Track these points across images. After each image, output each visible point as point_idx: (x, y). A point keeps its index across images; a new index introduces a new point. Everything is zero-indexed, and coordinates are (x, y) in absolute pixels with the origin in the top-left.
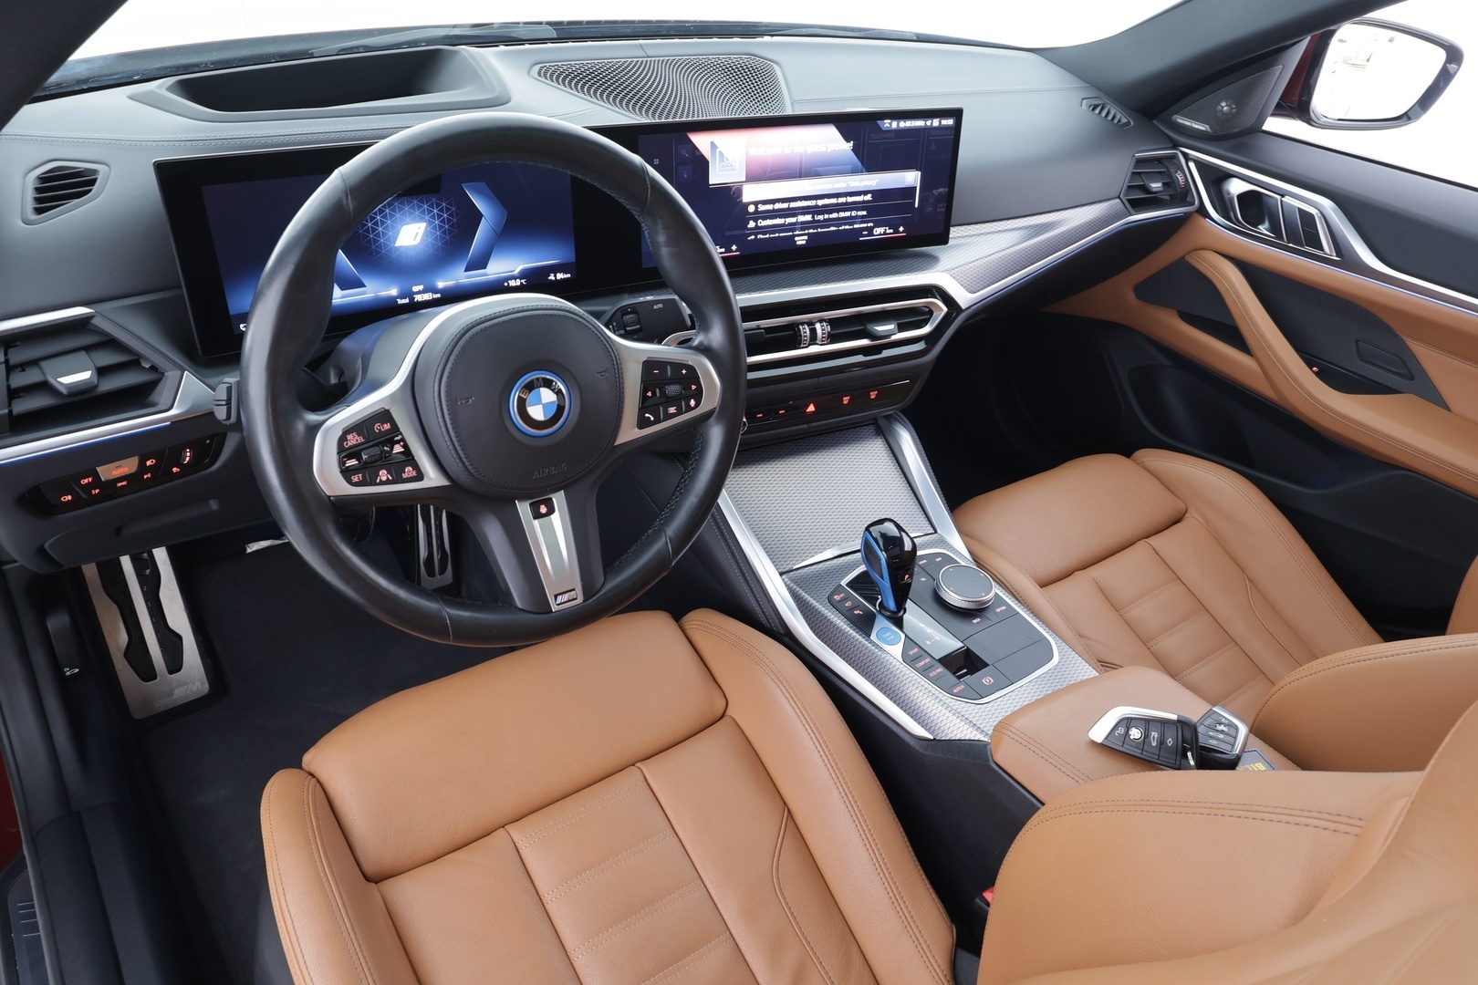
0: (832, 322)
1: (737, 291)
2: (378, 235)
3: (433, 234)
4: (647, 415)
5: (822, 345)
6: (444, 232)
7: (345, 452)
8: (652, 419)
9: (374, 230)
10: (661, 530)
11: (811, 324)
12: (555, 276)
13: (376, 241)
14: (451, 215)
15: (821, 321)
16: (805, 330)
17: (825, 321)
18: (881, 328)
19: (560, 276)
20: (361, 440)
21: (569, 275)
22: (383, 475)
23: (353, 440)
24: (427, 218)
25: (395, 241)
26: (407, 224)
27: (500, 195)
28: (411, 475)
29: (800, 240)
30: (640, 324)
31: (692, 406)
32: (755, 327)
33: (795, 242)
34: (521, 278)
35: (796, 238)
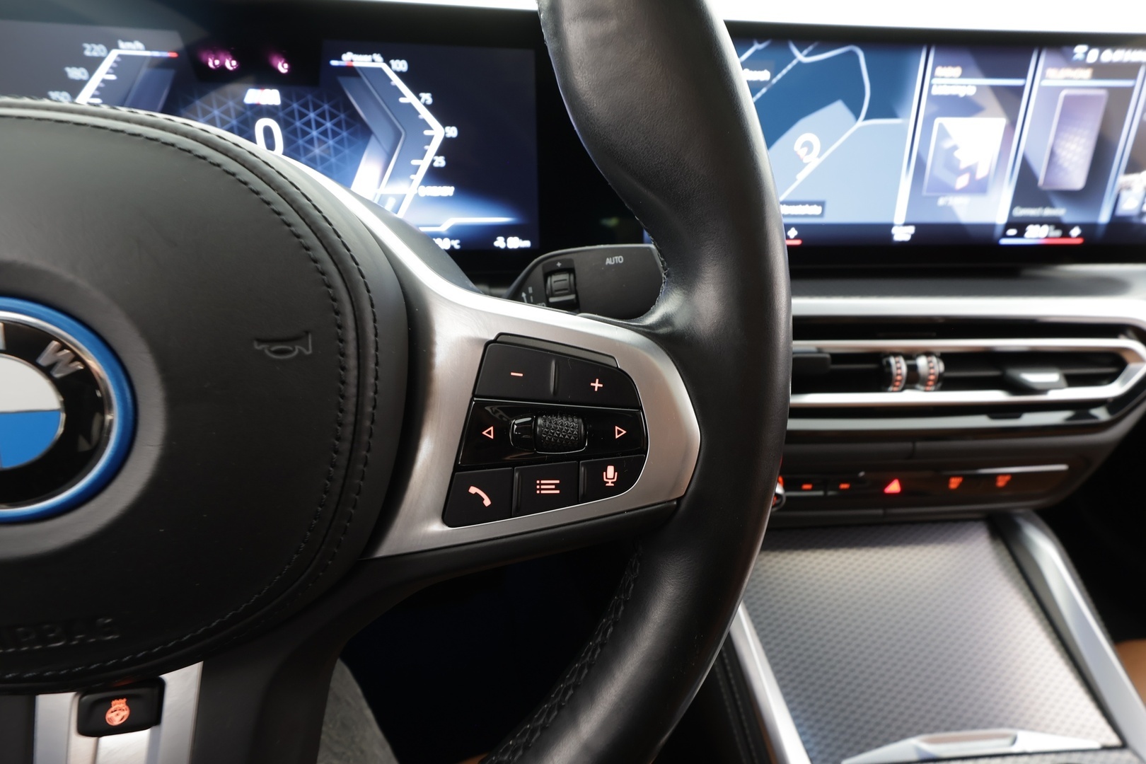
0: (946, 357)
1: (795, 292)
4: (473, 490)
5: (925, 391)
8: (487, 502)
11: (909, 355)
12: (506, 242)
15: (928, 353)
16: (899, 367)
17: (936, 354)
18: (1032, 377)
19: (514, 242)
21: (528, 244)
29: (902, 234)
30: (576, 293)
31: (610, 484)
32: (814, 349)
33: (891, 236)
34: (452, 238)
35: (894, 230)
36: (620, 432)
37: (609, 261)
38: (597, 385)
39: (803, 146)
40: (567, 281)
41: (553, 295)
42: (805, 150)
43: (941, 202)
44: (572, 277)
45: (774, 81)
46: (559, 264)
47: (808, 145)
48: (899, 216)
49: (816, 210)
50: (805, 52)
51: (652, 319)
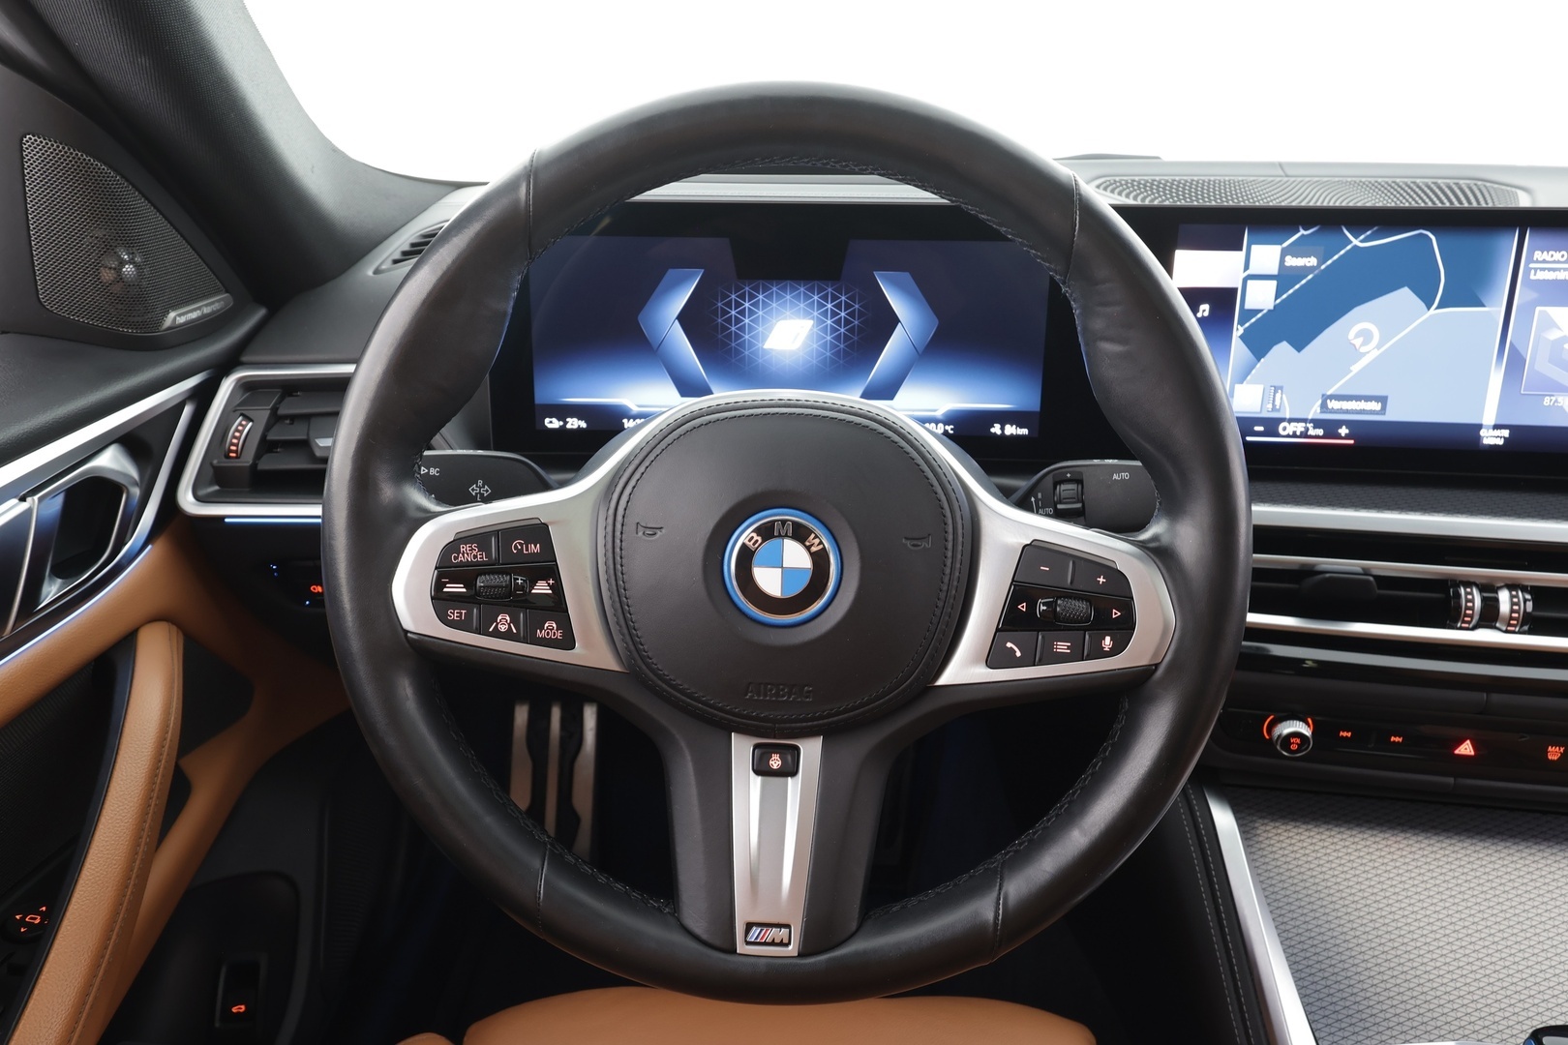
0: (1539, 593)
2: (742, 329)
3: (820, 338)
4: (1009, 645)
5: (1507, 632)
6: (838, 338)
7: (447, 569)
8: (1018, 654)
9: (738, 321)
10: (994, 878)
11: (1488, 587)
12: (1003, 429)
13: (738, 337)
14: (851, 314)
15: (1512, 586)
17: (1524, 589)
19: (1010, 430)
20: (481, 557)
21: (1025, 431)
22: (503, 622)
23: (468, 554)
24: (816, 314)
25: (764, 340)
26: (785, 318)
27: (930, 294)
28: (551, 635)
29: (1492, 438)
30: (1083, 502)
31: (1107, 649)
32: (1359, 570)
33: (1479, 438)
34: (946, 423)
35: (1483, 433)
36: (1116, 614)
37: (1115, 477)
38: (1101, 580)
39: (1357, 336)
40: (1075, 491)
41: (1061, 503)
42: (1361, 340)
43: (1547, 401)
44: (1080, 486)
45: (1323, 267)
46: (1069, 475)
47: (1366, 336)
48: (1489, 418)
49: (1376, 406)
50: (1362, 237)
51: (1145, 536)
